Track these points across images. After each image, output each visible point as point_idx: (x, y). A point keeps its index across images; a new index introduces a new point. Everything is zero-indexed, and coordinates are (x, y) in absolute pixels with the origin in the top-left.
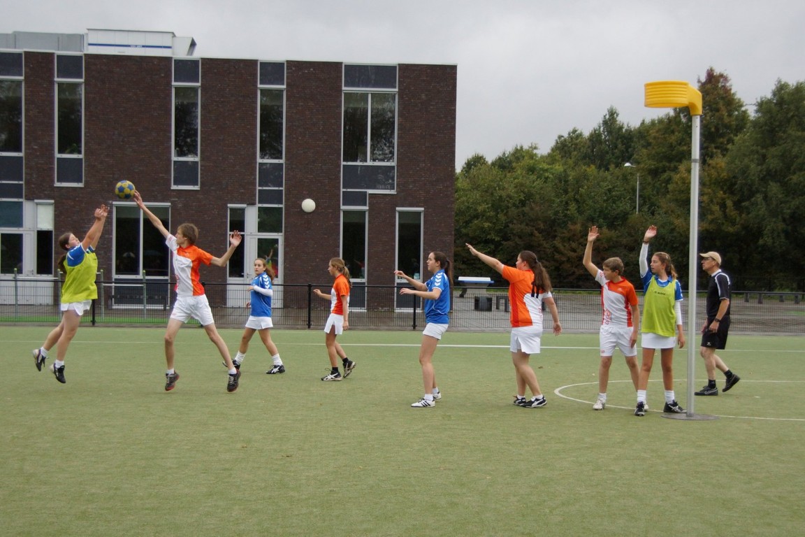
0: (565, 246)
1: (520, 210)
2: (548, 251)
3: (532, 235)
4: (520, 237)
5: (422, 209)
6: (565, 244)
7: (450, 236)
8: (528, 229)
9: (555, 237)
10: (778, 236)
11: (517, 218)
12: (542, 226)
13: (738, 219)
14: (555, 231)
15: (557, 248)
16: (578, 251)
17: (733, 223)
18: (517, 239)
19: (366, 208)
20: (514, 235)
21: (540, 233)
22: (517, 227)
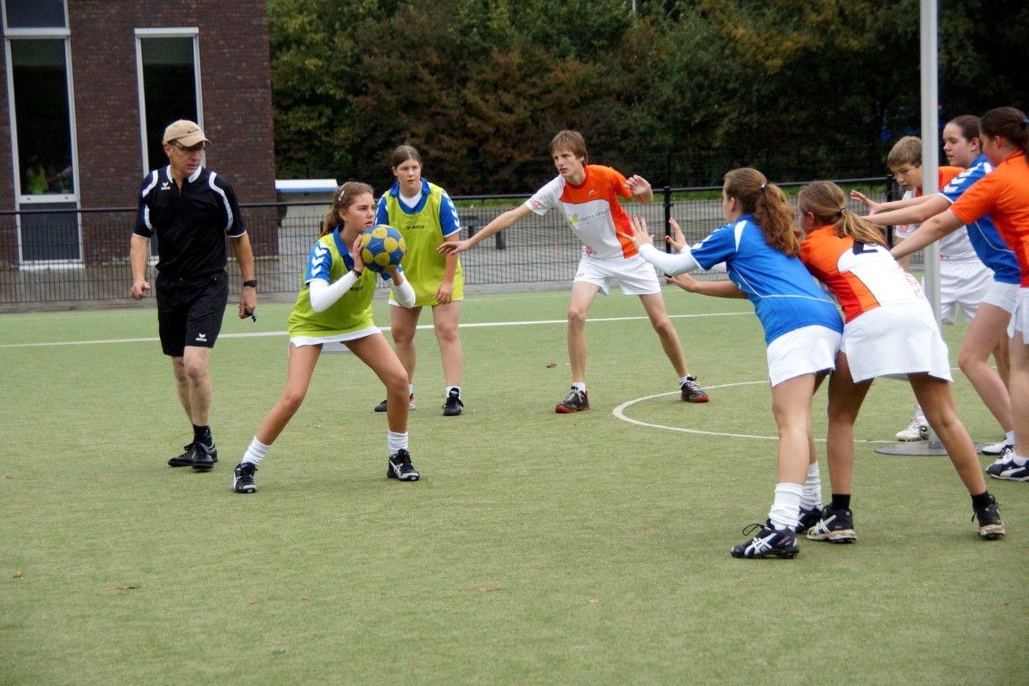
0: (487, 101)
1: (384, 24)
2: (455, 114)
3: (414, 78)
4: (388, 85)
5: (195, 30)
6: (487, 97)
7: (261, 91)
8: (405, 68)
9: (464, 81)
10: (961, 47)
11: (378, 42)
12: (435, 59)
13: (869, 20)
14: (464, 68)
15: (470, 105)
16: (517, 110)
17: (860, 29)
18: (382, 90)
19: (64, 32)
20: (373, 79)
21: (433, 74)
22: (378, 64)
